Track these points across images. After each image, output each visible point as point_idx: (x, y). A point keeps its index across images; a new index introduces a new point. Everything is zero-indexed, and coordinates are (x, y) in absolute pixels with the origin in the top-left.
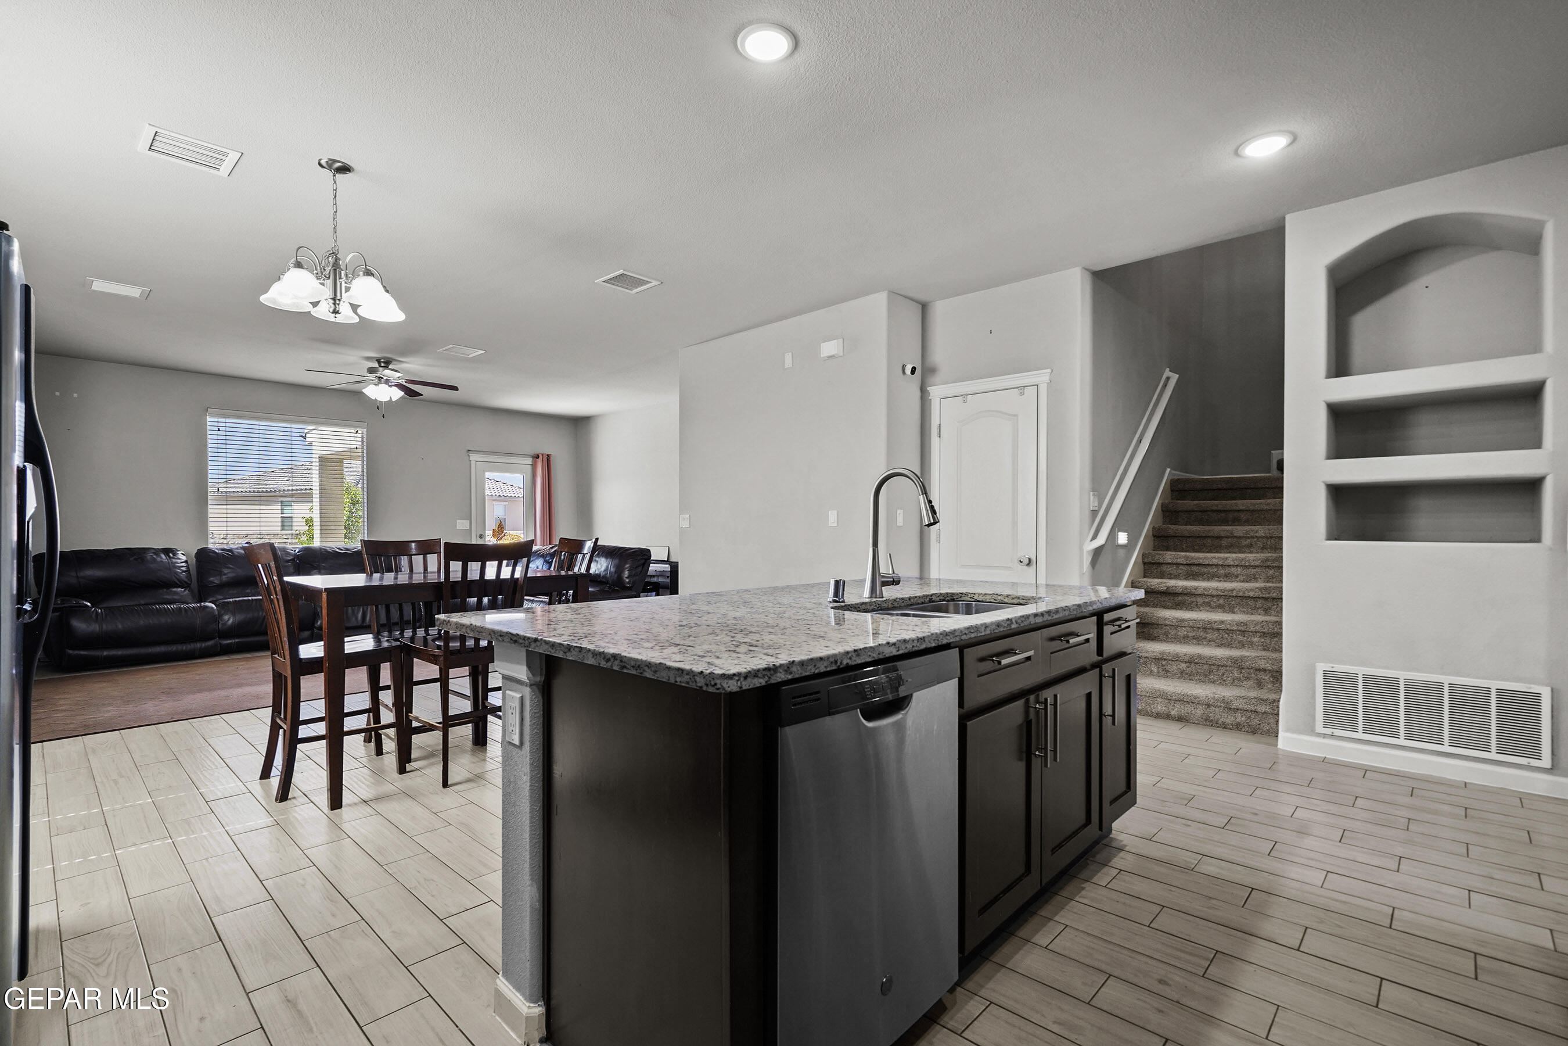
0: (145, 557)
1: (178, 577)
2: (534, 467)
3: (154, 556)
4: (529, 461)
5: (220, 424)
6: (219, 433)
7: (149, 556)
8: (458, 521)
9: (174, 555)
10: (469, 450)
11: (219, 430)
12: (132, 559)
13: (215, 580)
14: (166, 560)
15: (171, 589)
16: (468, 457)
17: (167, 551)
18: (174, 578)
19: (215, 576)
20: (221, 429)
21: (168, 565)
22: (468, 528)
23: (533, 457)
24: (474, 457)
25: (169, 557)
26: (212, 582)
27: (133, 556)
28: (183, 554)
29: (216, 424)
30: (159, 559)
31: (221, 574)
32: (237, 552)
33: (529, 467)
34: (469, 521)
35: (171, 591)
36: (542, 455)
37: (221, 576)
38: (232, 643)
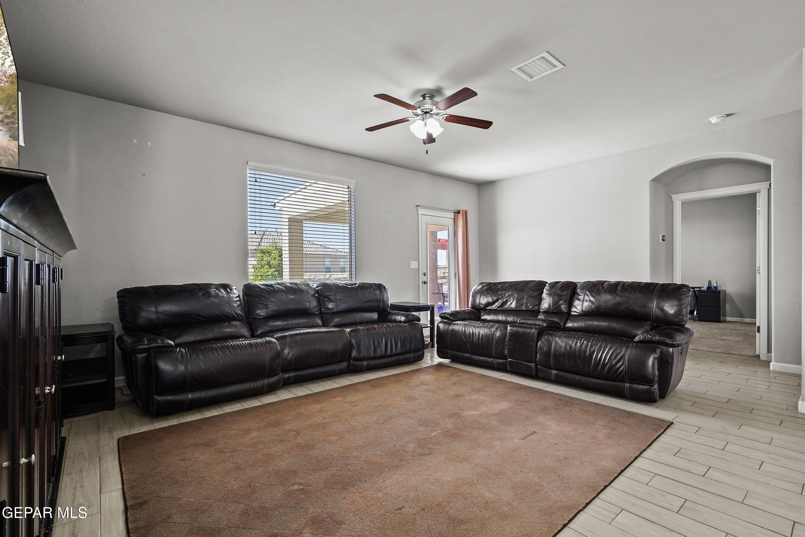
0: (210, 292)
1: (236, 311)
2: (455, 220)
3: (217, 291)
4: (452, 215)
5: (257, 176)
6: (256, 184)
7: (213, 291)
8: (411, 262)
9: (231, 290)
10: (418, 206)
11: (256, 181)
12: (200, 294)
13: (261, 312)
14: (226, 296)
15: (232, 322)
16: (417, 211)
17: (225, 287)
18: (233, 312)
19: (261, 309)
20: (258, 180)
21: (228, 300)
22: (417, 268)
23: (454, 213)
24: (421, 211)
25: (227, 291)
26: (258, 315)
27: (201, 292)
28: (236, 289)
29: (254, 176)
30: (221, 294)
31: (266, 307)
32: (277, 287)
33: (452, 221)
34: (417, 262)
35: (232, 324)
36: (463, 210)
37: (267, 309)
38: (290, 377)
